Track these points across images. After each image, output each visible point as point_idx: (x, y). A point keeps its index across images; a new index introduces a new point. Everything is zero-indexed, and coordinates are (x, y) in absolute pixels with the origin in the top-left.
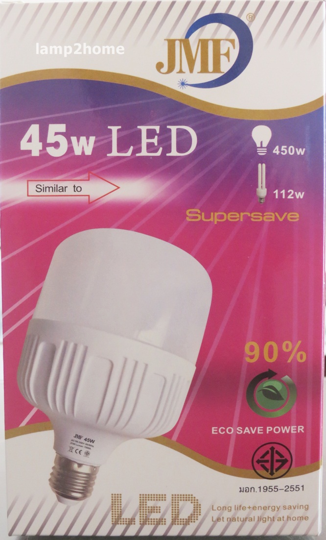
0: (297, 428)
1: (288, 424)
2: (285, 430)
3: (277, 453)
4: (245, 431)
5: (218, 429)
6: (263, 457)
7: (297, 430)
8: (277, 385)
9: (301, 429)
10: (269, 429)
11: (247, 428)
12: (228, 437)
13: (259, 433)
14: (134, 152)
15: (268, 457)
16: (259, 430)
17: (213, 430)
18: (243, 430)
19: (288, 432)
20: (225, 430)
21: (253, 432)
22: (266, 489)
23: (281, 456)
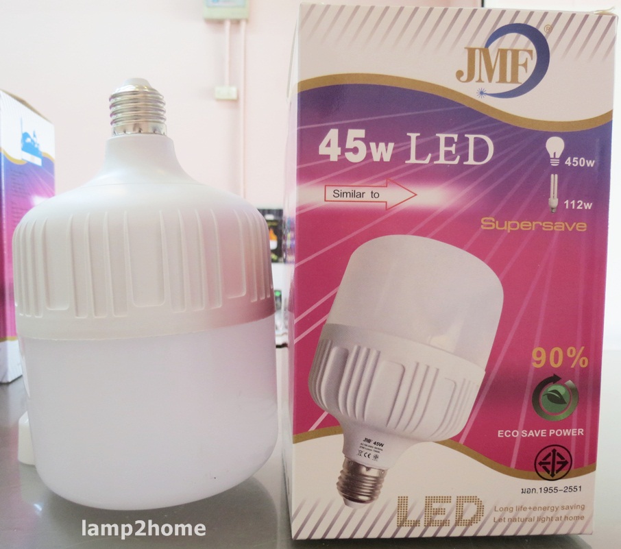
0: (577, 431)
1: (570, 427)
2: (566, 432)
3: (559, 454)
4: (530, 434)
5: (504, 433)
6: (545, 459)
7: (577, 433)
8: (562, 390)
9: (581, 431)
10: (552, 432)
11: (531, 431)
12: (513, 440)
13: (542, 435)
14: (432, 160)
15: (550, 459)
16: (542, 433)
17: (499, 433)
18: (528, 433)
19: (569, 434)
20: (511, 434)
21: (537, 435)
22: (546, 490)
23: (562, 458)
